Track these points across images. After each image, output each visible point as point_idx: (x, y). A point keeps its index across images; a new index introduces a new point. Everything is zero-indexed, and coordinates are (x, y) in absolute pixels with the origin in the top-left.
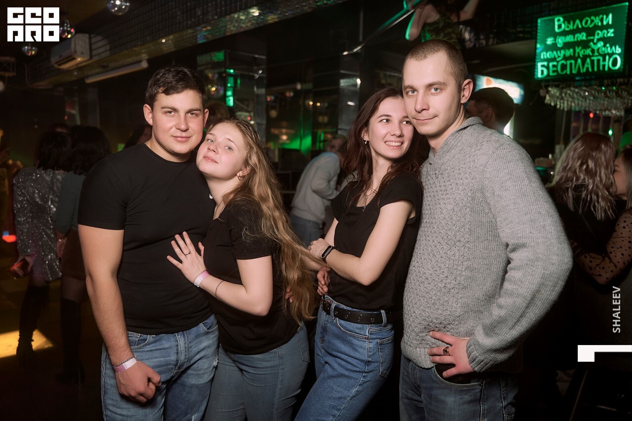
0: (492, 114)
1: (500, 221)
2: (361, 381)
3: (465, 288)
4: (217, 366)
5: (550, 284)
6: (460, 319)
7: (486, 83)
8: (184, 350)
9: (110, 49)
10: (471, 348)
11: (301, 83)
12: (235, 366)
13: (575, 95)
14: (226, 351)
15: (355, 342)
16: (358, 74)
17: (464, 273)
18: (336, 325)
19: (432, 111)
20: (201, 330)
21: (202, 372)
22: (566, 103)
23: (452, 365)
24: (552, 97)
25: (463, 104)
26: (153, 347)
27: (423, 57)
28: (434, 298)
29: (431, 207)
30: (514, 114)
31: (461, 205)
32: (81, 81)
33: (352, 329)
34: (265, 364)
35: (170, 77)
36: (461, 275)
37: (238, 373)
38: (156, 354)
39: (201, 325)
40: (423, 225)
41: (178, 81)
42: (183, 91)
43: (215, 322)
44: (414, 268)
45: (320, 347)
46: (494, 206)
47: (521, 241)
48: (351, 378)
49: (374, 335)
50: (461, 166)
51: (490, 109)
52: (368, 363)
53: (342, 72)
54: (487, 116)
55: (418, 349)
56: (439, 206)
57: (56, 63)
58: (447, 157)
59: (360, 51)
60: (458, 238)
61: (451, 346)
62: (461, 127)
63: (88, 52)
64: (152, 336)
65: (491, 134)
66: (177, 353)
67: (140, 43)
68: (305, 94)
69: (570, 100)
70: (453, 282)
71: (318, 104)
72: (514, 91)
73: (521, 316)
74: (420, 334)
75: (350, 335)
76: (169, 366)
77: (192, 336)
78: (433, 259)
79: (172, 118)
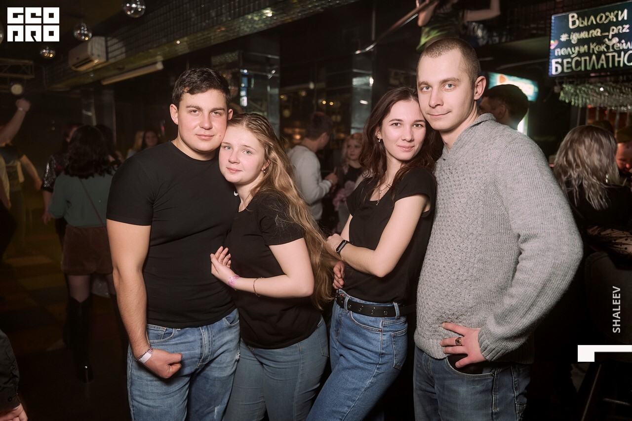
0: (506, 110)
1: (512, 212)
2: (375, 373)
3: (477, 279)
4: (239, 359)
5: (561, 273)
6: (472, 310)
7: (499, 80)
8: (208, 344)
9: (126, 52)
10: (483, 336)
11: (315, 83)
12: (255, 359)
13: (590, 92)
14: (247, 344)
15: (369, 334)
16: (371, 72)
17: (476, 266)
18: (350, 318)
19: (446, 107)
20: (224, 324)
21: (225, 365)
22: (580, 99)
23: (464, 355)
24: (567, 94)
25: (476, 100)
26: (178, 340)
27: (438, 54)
28: (447, 289)
29: (445, 201)
30: (528, 112)
31: (474, 198)
32: (97, 83)
33: (366, 322)
34: (286, 358)
35: (195, 77)
36: (473, 267)
37: (260, 366)
38: (181, 347)
39: (224, 319)
40: (437, 219)
41: (202, 81)
42: (207, 91)
43: (237, 316)
44: (429, 261)
45: (335, 339)
46: (506, 198)
47: (532, 232)
48: (364, 369)
49: (388, 328)
50: (474, 161)
51: (504, 106)
52: (382, 355)
53: (355, 70)
54: (500, 112)
55: (431, 340)
56: (452, 200)
57: (73, 65)
58: (461, 153)
59: (372, 50)
60: (471, 231)
61: (463, 336)
62: (474, 123)
63: (105, 55)
64: (178, 329)
65: (504, 129)
66: (202, 347)
67: (155, 46)
68: (318, 93)
69: (585, 96)
70: (466, 274)
71: (331, 104)
72: (528, 89)
73: (532, 305)
74: (433, 326)
75: (364, 328)
76: (193, 359)
77: (215, 330)
78: (446, 252)
79: (197, 117)
